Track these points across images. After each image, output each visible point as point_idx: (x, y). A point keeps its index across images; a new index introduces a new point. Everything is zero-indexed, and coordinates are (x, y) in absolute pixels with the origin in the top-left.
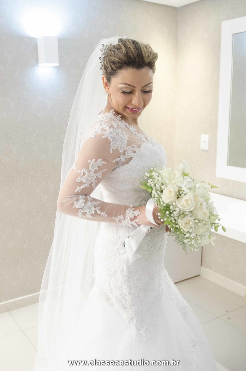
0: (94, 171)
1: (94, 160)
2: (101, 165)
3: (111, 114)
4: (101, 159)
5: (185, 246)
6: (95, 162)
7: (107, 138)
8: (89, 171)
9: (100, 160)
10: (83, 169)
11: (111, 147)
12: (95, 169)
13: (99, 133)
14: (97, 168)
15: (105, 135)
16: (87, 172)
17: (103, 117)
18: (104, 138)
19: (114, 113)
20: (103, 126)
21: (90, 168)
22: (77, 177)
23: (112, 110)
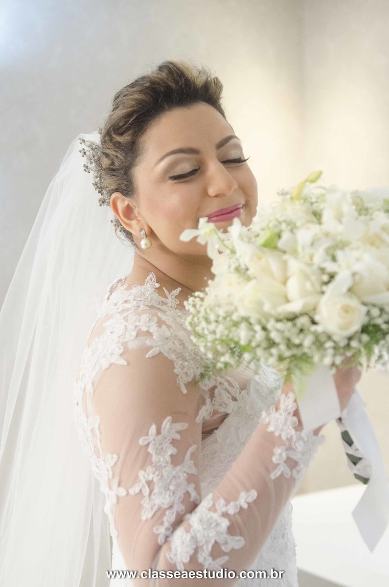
0: (169, 460)
1: (153, 429)
2: (178, 437)
3: (151, 283)
4: (169, 418)
6: (159, 432)
7: (160, 353)
8: (158, 468)
9: (167, 423)
10: (141, 473)
11: (177, 375)
12: (170, 453)
13: (133, 345)
14: (171, 450)
15: (151, 348)
16: (154, 473)
17: (126, 299)
18: (153, 357)
19: (157, 285)
20: (137, 323)
21: (154, 458)
22: (140, 507)
23: (152, 276)
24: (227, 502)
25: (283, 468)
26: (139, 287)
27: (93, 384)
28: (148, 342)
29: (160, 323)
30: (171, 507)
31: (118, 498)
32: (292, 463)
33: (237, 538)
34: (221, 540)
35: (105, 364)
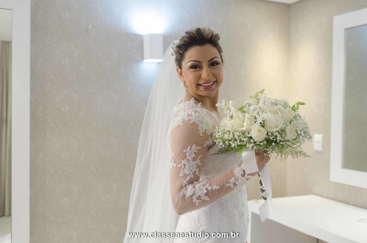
0: (192, 159)
1: (189, 147)
2: (197, 151)
3: (192, 101)
5: (304, 153)
6: (191, 149)
7: (194, 122)
8: (188, 161)
9: (194, 146)
10: (182, 161)
11: (200, 130)
13: (186, 119)
14: (194, 156)
15: (192, 120)
16: (186, 162)
17: (184, 105)
18: (192, 123)
19: (195, 101)
20: (188, 112)
21: (188, 157)
22: (180, 172)
23: (193, 98)
24: (210, 185)
25: (232, 184)
26: (189, 102)
27: (171, 131)
28: (191, 118)
29: (195, 112)
30: (189, 175)
31: (173, 166)
32: (235, 184)
33: (207, 197)
34: (202, 195)
35: (176, 125)
